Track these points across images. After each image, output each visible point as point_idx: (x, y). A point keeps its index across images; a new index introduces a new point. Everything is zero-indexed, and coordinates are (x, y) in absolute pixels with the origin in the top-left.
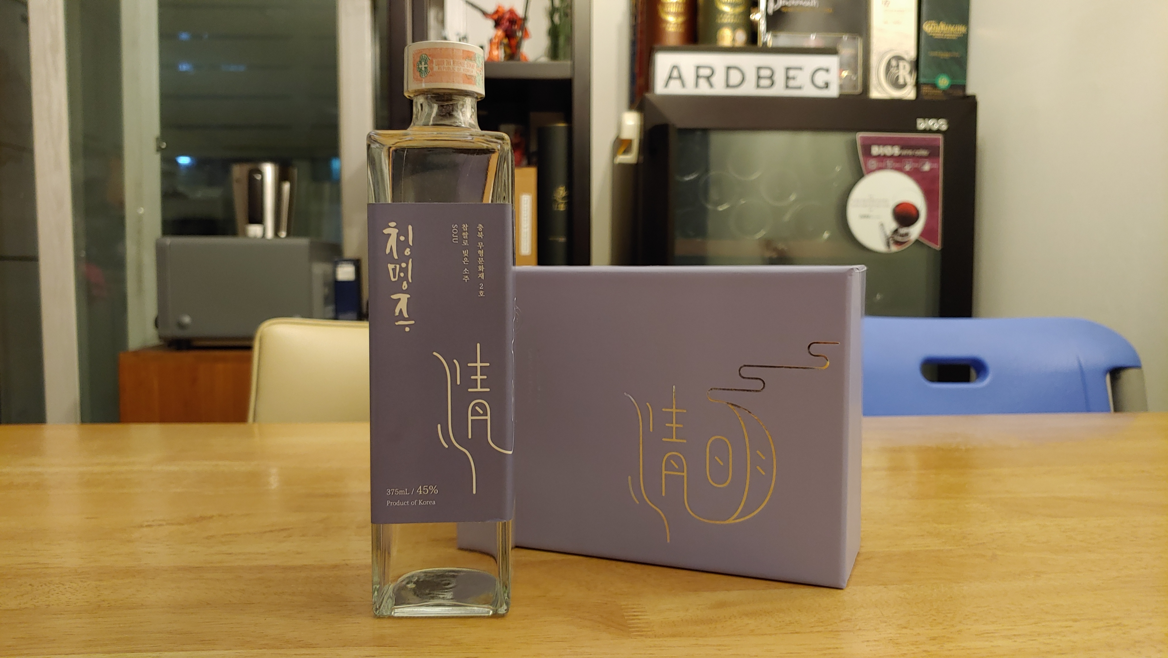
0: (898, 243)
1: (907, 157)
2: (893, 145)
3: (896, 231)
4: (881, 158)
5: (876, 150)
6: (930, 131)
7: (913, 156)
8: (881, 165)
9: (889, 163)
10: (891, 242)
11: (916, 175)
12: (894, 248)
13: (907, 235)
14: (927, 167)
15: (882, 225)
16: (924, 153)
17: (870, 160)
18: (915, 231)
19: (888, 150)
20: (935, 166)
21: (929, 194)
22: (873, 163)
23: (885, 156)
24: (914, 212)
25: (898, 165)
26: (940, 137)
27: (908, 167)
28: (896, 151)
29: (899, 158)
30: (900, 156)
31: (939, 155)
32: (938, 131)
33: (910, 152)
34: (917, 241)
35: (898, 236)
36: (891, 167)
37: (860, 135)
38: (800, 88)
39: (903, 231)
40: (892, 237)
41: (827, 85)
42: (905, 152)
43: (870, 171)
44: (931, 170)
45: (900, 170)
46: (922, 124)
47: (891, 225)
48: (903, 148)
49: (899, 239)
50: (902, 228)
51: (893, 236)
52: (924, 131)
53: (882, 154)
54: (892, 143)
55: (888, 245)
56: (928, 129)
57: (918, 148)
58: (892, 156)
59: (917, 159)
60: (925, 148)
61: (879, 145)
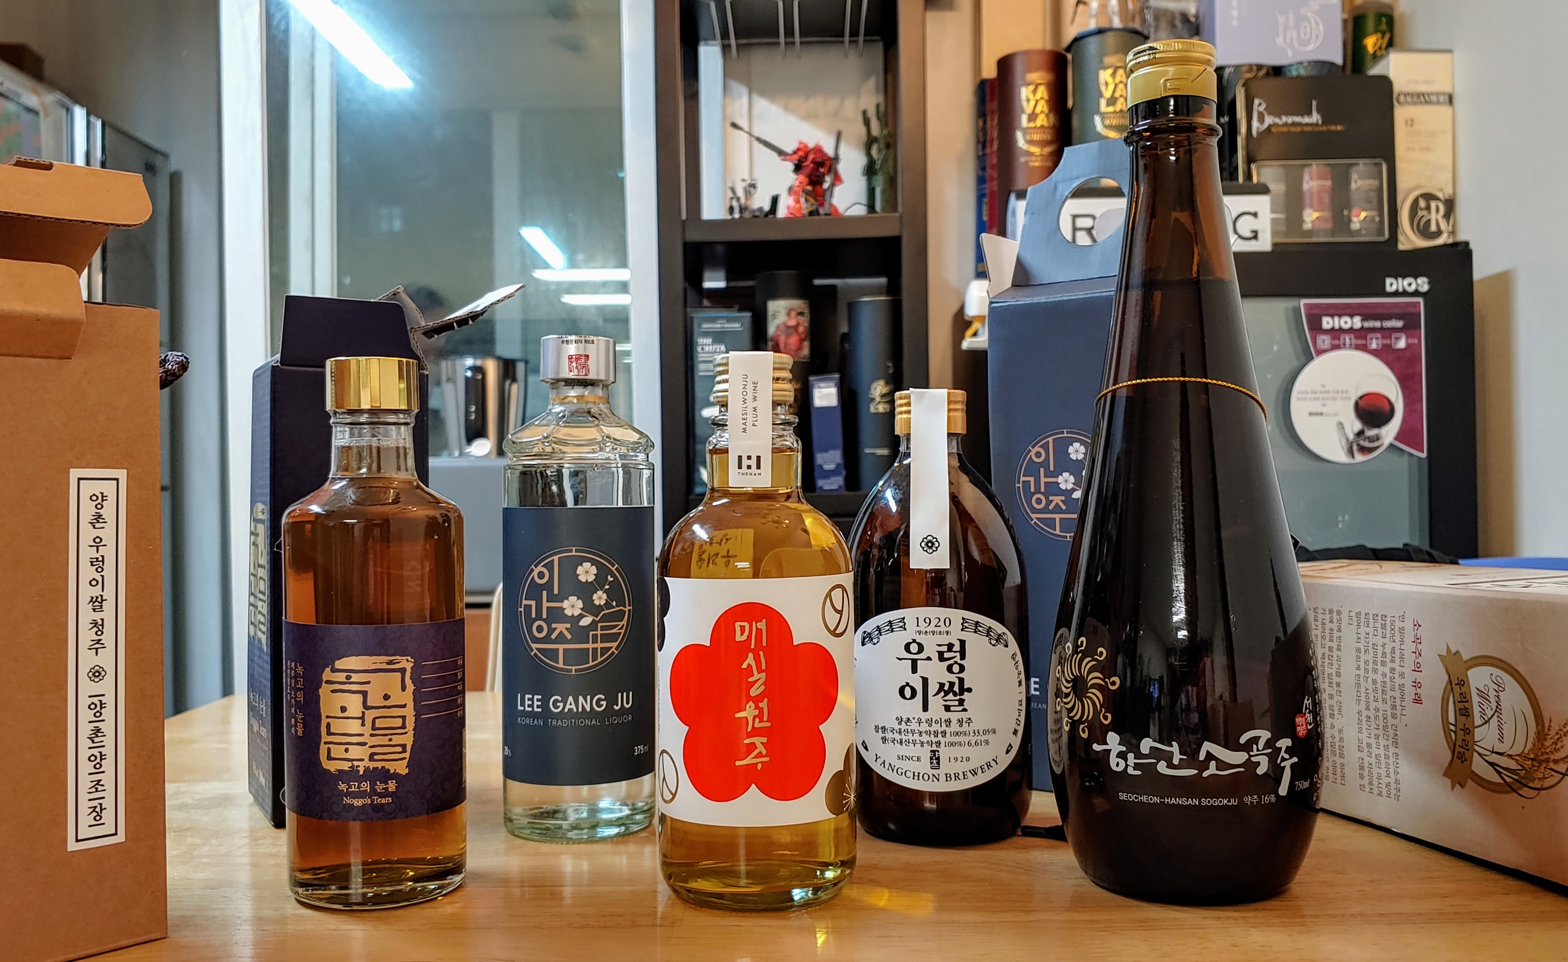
0: (1363, 450)
1: (1373, 330)
3: (1360, 434)
4: (1336, 333)
7: (1382, 328)
8: (1336, 342)
9: (1348, 339)
10: (1355, 447)
11: (1386, 354)
12: (1359, 458)
13: (1378, 438)
14: (1402, 344)
15: (1341, 425)
16: (1399, 324)
17: (1322, 336)
18: (1389, 432)
20: (1416, 341)
21: (1407, 381)
24: (1388, 408)
25: (1360, 342)
26: (1421, 300)
27: (1374, 345)
28: (1357, 322)
29: (1361, 333)
30: (1362, 328)
31: (1420, 326)
33: (1377, 324)
34: (1392, 446)
35: (1364, 439)
36: (1351, 345)
37: (1304, 301)
39: (1371, 433)
40: (1356, 442)
41: (1255, 235)
42: (1369, 324)
43: (1320, 352)
44: (1409, 346)
45: (1363, 348)
46: (1392, 284)
47: (1354, 424)
48: (1365, 318)
49: (1367, 444)
50: (1370, 428)
51: (1357, 439)
54: (1350, 311)
55: (1351, 452)
56: (1402, 290)
57: (1389, 317)
59: (1387, 332)
60: (1398, 317)
61: (1332, 316)
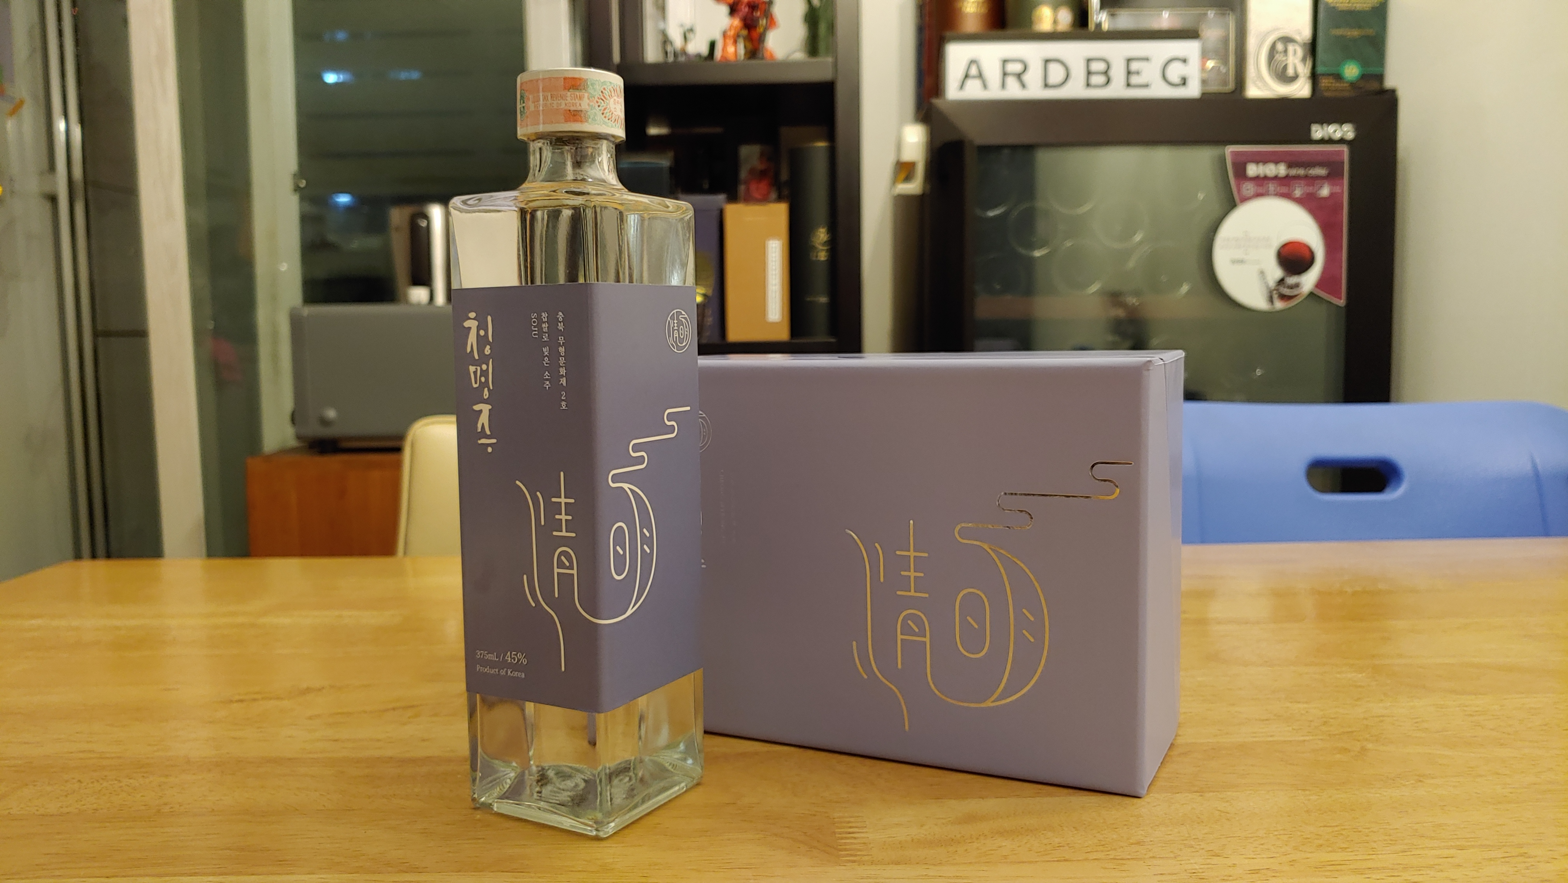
0: (1284, 297)
1: (1297, 177)
2: (1277, 163)
3: (1281, 282)
4: (1260, 180)
5: (1252, 170)
6: (1330, 141)
7: (1306, 177)
8: (1260, 190)
9: (1272, 187)
10: (1275, 296)
11: (1310, 203)
12: (1279, 305)
13: (1297, 286)
14: (1325, 192)
15: (1262, 273)
16: (1321, 171)
17: (1246, 183)
18: (1309, 280)
19: (1270, 170)
20: (1337, 189)
21: (1328, 229)
22: (1249, 188)
23: (1266, 178)
24: (1307, 255)
25: (1284, 190)
26: (1345, 149)
27: (1298, 193)
28: (1281, 170)
29: (1285, 181)
30: (1287, 177)
31: (1343, 175)
32: (1342, 141)
33: (1301, 172)
34: (1311, 294)
35: (1284, 287)
36: (1275, 193)
37: (1230, 149)
38: (1146, 86)
39: (1292, 280)
40: (1277, 290)
41: (1184, 82)
42: (1294, 172)
43: (1245, 199)
44: (1332, 195)
45: (1288, 196)
46: (1318, 132)
47: (1276, 272)
48: (1290, 166)
49: (1286, 291)
50: (1290, 276)
51: (1276, 288)
52: (1322, 141)
53: (1262, 175)
54: (1275, 159)
55: (1271, 300)
56: (1326, 138)
57: (1312, 165)
58: (1276, 178)
59: (1311, 180)
60: (1321, 164)
61: (1257, 162)
